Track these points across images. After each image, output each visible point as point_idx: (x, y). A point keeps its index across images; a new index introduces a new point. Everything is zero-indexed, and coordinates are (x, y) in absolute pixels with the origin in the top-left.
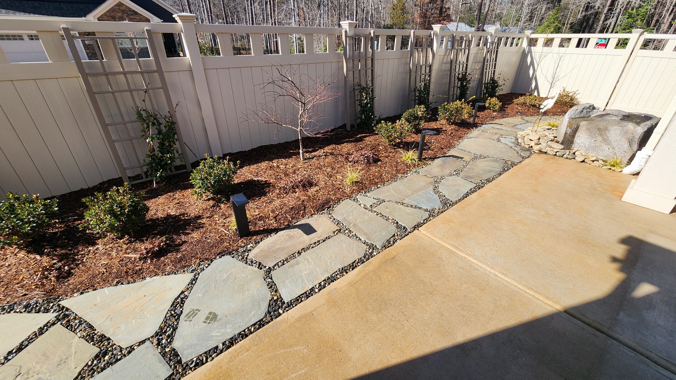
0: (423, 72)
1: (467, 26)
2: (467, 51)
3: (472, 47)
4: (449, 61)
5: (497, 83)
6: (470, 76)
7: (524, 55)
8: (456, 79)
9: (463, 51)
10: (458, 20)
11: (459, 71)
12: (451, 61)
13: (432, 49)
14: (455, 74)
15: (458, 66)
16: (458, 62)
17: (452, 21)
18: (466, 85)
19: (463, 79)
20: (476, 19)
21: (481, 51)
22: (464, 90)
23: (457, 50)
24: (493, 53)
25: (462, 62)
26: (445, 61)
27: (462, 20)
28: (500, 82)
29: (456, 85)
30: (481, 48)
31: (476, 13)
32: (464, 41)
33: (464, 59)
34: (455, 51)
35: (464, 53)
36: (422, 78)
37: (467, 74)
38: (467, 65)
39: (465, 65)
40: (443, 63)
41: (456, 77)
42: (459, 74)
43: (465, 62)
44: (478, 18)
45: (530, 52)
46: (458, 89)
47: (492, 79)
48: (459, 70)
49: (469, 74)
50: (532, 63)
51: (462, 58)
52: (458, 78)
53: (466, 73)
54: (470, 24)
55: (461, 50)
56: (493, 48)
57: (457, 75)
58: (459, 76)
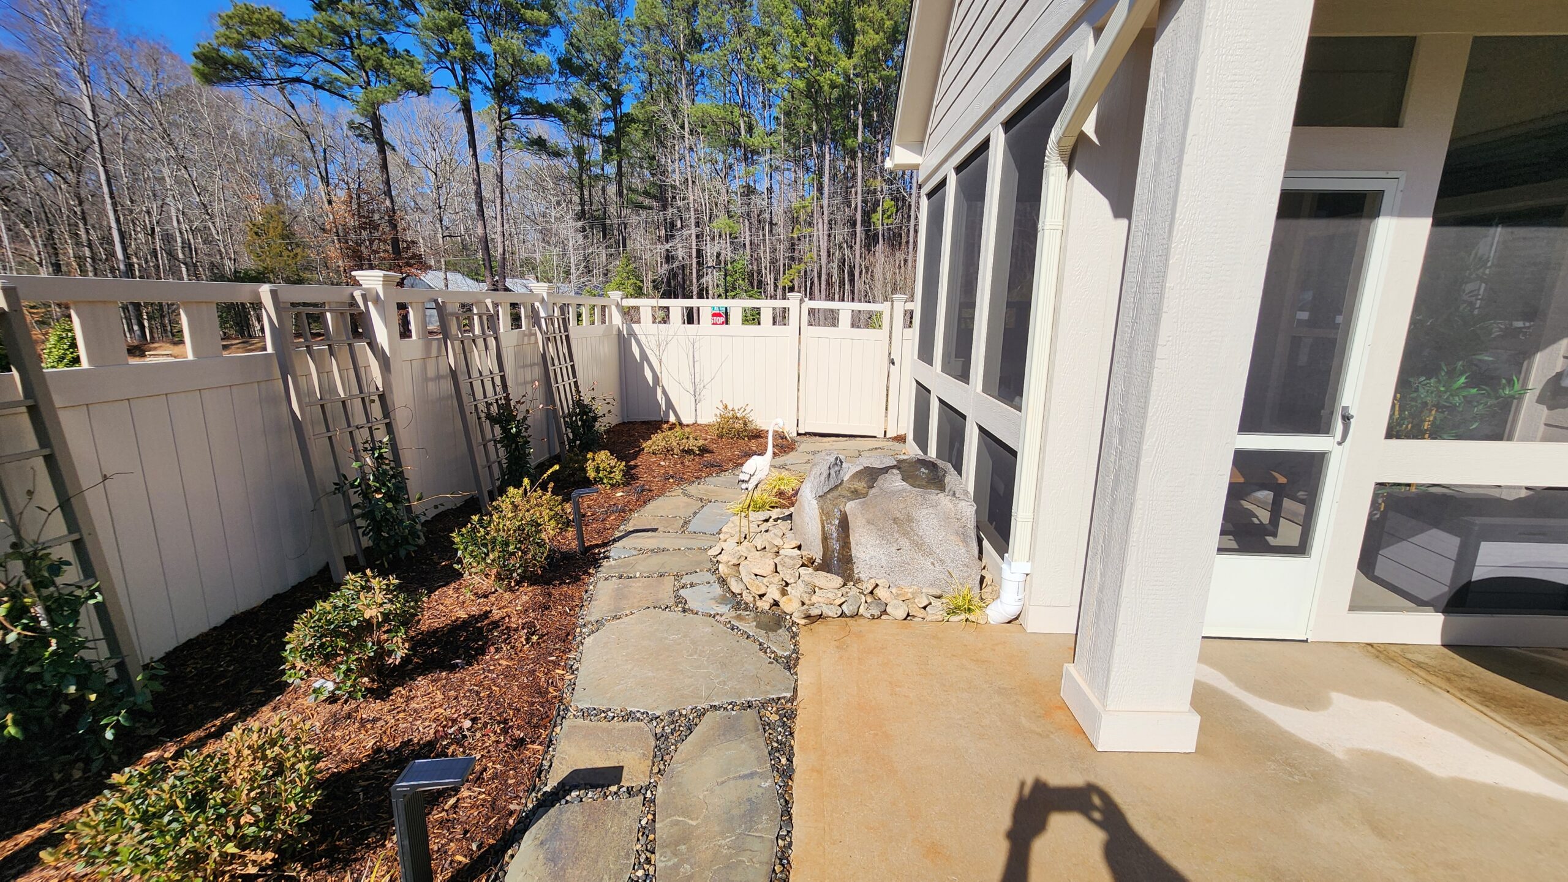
0: (359, 418)
1: (467, 279)
2: (492, 343)
3: (502, 330)
4: (444, 371)
5: (591, 410)
6: (522, 408)
7: (623, 342)
8: (483, 419)
9: (480, 342)
10: (443, 267)
11: (485, 397)
12: (453, 374)
13: (372, 344)
14: (476, 406)
15: (477, 385)
16: (475, 374)
17: (430, 268)
18: (519, 432)
19: (504, 416)
20: (485, 266)
21: (529, 340)
22: (517, 445)
23: (462, 342)
24: (559, 342)
25: (486, 373)
26: (431, 372)
27: (451, 267)
28: (600, 408)
29: (489, 436)
30: (527, 332)
31: (480, 255)
32: (476, 318)
33: (491, 364)
34: (457, 343)
35: (487, 348)
36: (359, 441)
37: (512, 403)
38: (503, 378)
39: (498, 381)
40: (426, 380)
41: (483, 415)
42: (488, 405)
43: (496, 370)
44: (488, 265)
45: (632, 334)
46: (499, 446)
47: (579, 403)
48: (487, 394)
49: (518, 402)
50: (644, 356)
51: (483, 361)
52: (488, 416)
53: (507, 399)
54: (475, 276)
55: (474, 341)
56: (557, 331)
57: (482, 407)
58: (489, 409)
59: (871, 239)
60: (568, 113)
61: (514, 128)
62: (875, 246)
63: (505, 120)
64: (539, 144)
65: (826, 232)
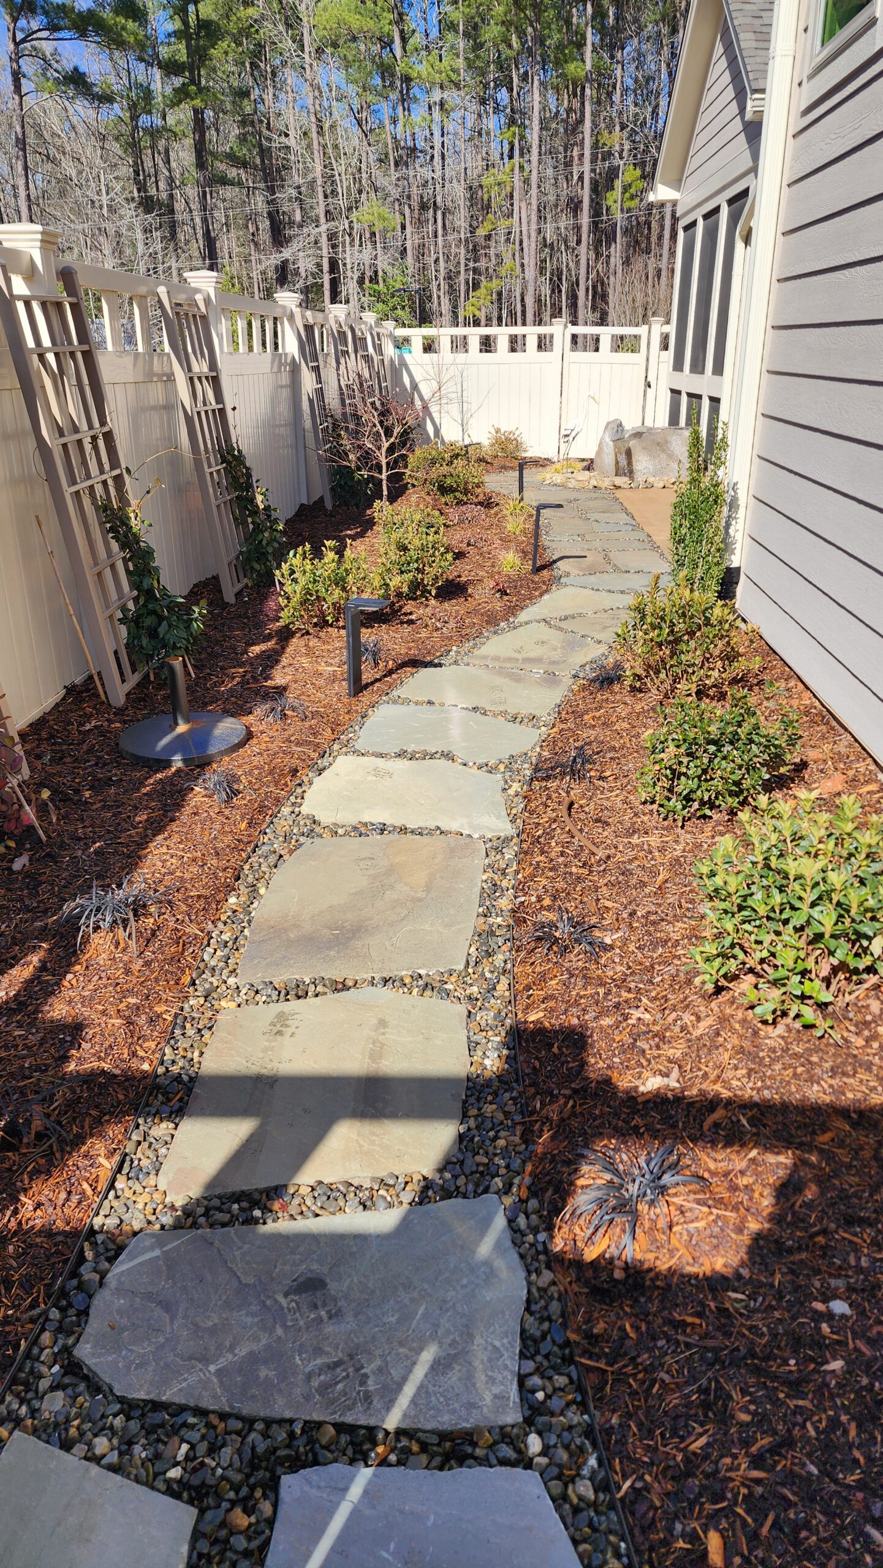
59: (603, 235)
60: (124, 28)
61: (36, 53)
62: (608, 247)
63: (23, 41)
64: (76, 81)
65: (534, 227)
